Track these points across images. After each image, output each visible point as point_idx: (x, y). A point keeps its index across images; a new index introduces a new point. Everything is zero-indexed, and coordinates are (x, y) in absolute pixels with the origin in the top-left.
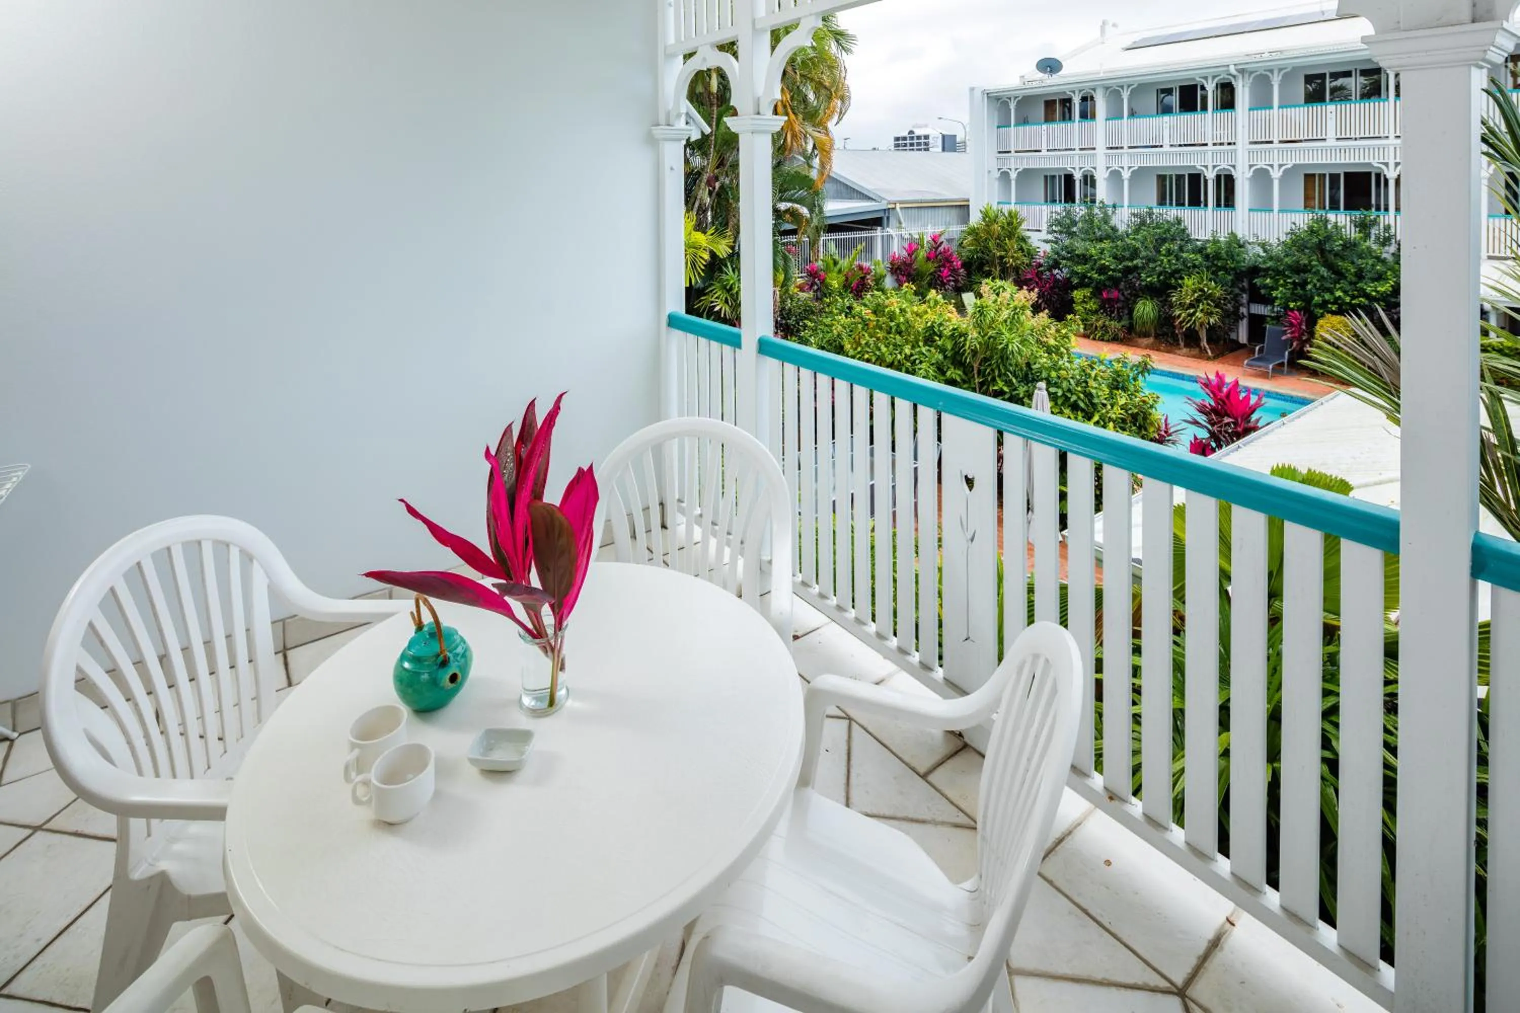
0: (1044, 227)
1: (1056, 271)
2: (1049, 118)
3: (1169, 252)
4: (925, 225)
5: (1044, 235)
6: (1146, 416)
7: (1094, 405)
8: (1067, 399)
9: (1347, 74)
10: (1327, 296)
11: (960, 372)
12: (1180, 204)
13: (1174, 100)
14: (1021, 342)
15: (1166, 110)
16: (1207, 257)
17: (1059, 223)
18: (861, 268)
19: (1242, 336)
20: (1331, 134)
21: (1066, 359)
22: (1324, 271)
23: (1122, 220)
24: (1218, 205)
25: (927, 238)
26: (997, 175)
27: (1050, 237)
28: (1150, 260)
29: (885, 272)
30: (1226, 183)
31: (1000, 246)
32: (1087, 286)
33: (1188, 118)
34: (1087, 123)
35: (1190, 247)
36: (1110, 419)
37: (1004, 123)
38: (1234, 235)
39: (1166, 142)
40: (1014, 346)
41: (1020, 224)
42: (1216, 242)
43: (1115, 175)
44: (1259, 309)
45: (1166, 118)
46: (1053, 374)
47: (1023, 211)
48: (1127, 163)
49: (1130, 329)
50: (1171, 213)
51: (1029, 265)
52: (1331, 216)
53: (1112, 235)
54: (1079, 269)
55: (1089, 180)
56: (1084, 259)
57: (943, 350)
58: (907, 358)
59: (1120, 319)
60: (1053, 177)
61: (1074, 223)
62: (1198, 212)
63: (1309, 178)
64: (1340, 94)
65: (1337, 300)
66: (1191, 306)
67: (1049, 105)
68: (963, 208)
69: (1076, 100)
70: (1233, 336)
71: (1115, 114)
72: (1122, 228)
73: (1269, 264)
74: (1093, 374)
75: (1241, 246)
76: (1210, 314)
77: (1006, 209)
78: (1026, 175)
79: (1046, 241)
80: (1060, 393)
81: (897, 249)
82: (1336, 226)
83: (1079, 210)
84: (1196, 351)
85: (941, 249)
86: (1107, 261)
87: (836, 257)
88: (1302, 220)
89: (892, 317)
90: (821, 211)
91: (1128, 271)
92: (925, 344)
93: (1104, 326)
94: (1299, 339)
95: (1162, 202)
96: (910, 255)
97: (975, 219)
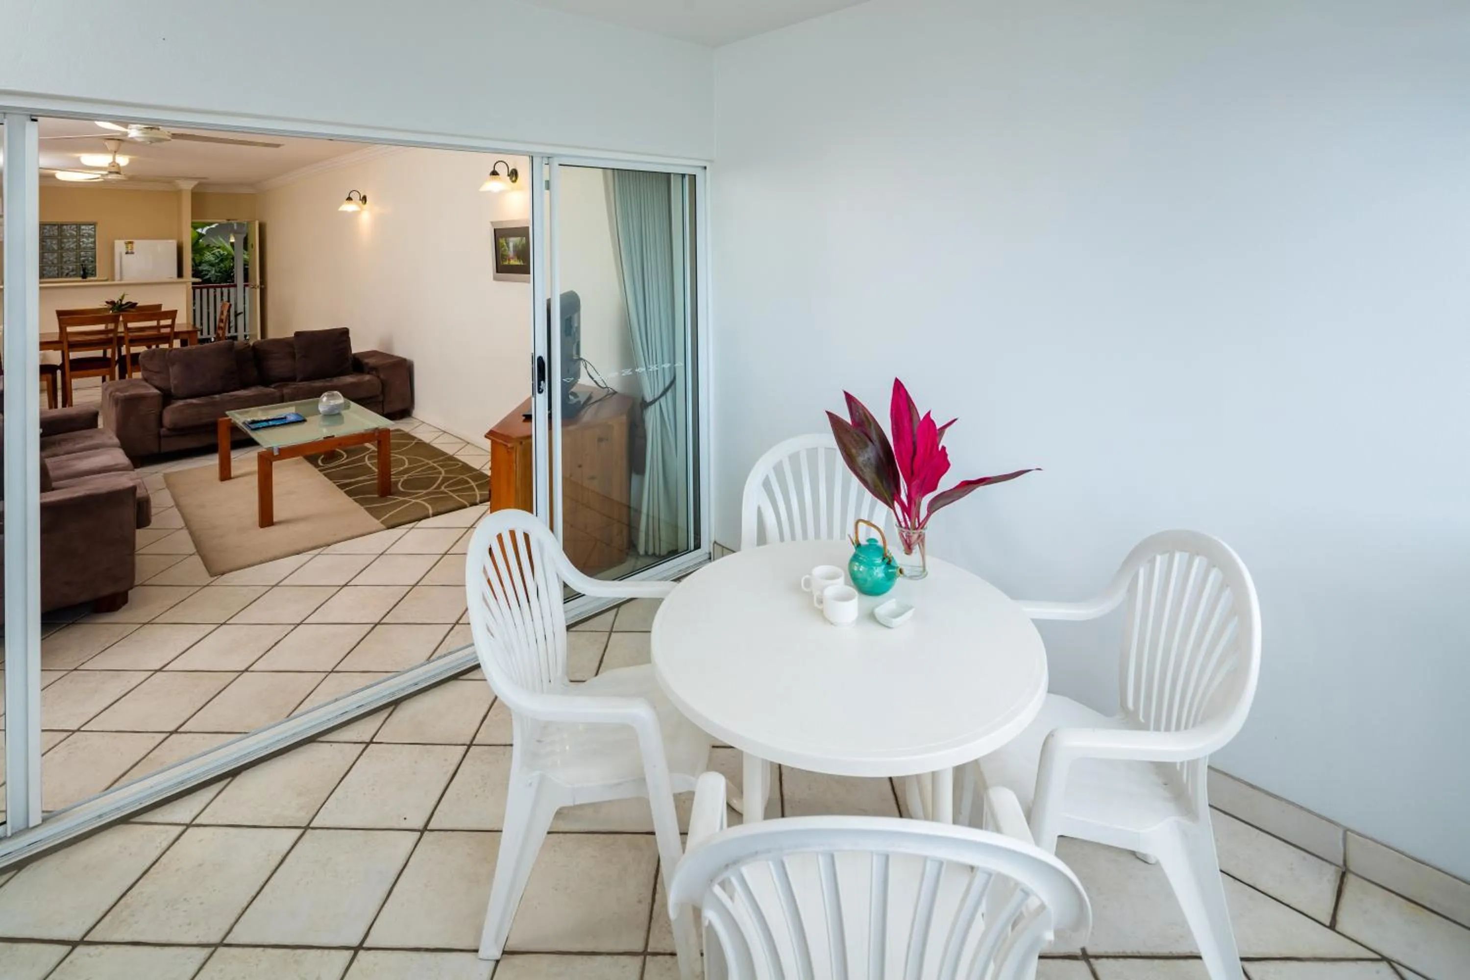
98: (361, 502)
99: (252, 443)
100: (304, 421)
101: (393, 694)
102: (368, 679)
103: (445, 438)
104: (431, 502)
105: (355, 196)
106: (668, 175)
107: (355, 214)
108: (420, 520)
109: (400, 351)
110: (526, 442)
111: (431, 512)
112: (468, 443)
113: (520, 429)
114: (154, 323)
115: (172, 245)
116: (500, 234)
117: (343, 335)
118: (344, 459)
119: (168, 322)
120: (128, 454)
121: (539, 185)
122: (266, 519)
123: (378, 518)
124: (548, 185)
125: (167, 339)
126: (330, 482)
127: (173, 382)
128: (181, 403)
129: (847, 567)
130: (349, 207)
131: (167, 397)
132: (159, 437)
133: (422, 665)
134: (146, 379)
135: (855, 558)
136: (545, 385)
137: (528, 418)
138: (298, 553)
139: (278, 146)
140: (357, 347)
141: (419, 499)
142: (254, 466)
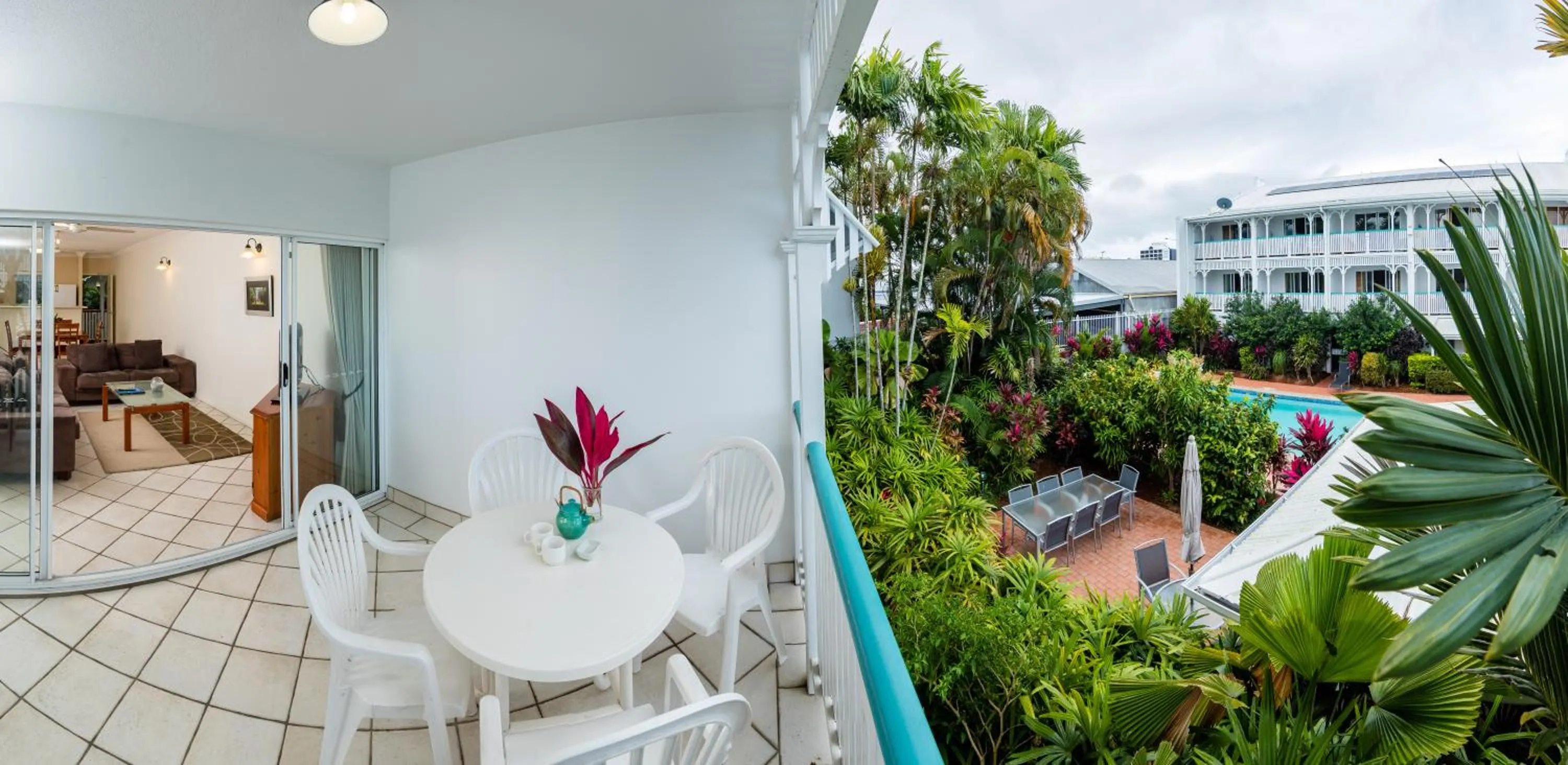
0: (1223, 309)
1: (1230, 337)
2: (1226, 237)
3: (1292, 321)
4: (1148, 310)
5: (1223, 314)
6: (1270, 438)
7: (1239, 436)
8: (1222, 434)
9: (1373, 215)
10: (1367, 342)
11: (1153, 418)
12: (1297, 291)
13: (1293, 227)
14: (1193, 396)
15: (1289, 233)
16: (1311, 323)
17: (1231, 305)
18: (1104, 340)
19: (1328, 368)
20: (1368, 250)
21: (1222, 404)
22: (1365, 327)
23: (1267, 302)
24: (1317, 291)
25: (1150, 319)
26: (1195, 275)
27: (1226, 314)
28: (1282, 327)
29: (1121, 342)
30: (1320, 277)
31: (1197, 322)
32: (1247, 345)
33: (1299, 238)
34: (1245, 241)
35: (1302, 317)
36: (1250, 445)
37: (1198, 242)
38: (1323, 309)
39: (1290, 253)
40: (1189, 398)
41: (1208, 306)
42: (1315, 313)
43: (1262, 273)
44: (1337, 352)
45: (1289, 238)
46: (1213, 417)
47: (1210, 298)
48: (1269, 266)
49: (1271, 371)
50: (1293, 296)
51: (1214, 334)
52: (1369, 296)
53: (1261, 312)
54: (1242, 334)
55: (1248, 277)
56: (1245, 328)
57: (1143, 401)
58: (1120, 408)
59: (1265, 364)
60: (1229, 276)
61: (1240, 305)
62: (1306, 295)
63: (1358, 274)
64: (1371, 227)
65: (1372, 343)
66: (1303, 354)
67: (1225, 229)
68: (1173, 297)
69: (1240, 226)
70: (1324, 369)
71: (1261, 235)
72: (1266, 307)
73: (1341, 325)
74: (1239, 413)
75: (1328, 315)
76: (1312, 358)
77: (1200, 297)
78: (1213, 274)
79: (1224, 317)
80: (1217, 430)
81: (1130, 327)
82: (1371, 302)
83: (1242, 296)
84: (1305, 381)
85: (1159, 325)
86: (1258, 329)
87: (1088, 333)
88: (1355, 298)
89: (1110, 379)
90: (1070, 303)
91: (1270, 334)
92: (1132, 398)
93: (1257, 370)
94: (1354, 367)
95: (1288, 291)
96: (1138, 330)
97: (1180, 304)
98: (175, 445)
99: (119, 402)
100: (143, 393)
101: (205, 562)
102: (192, 551)
103: (215, 413)
104: (214, 451)
105: (164, 260)
106: (360, 248)
107: (164, 271)
108: (207, 461)
109: (188, 356)
110: (276, 418)
111: (213, 456)
112: (229, 417)
113: (272, 410)
114: (68, 330)
115: (74, 287)
116: (250, 285)
117: (159, 343)
118: (162, 419)
119: (75, 330)
120: (67, 398)
121: (286, 256)
122: (128, 447)
123: (184, 456)
124: (291, 255)
125: (74, 339)
126: (156, 431)
127: (80, 364)
128: (84, 375)
129: (555, 522)
130: (161, 267)
131: (79, 371)
132: (76, 392)
133: (219, 548)
134: (69, 360)
135: (561, 514)
136: (288, 381)
137: (276, 403)
138: (146, 469)
139: (133, 232)
140: (166, 351)
141: (205, 448)
142: (121, 415)
